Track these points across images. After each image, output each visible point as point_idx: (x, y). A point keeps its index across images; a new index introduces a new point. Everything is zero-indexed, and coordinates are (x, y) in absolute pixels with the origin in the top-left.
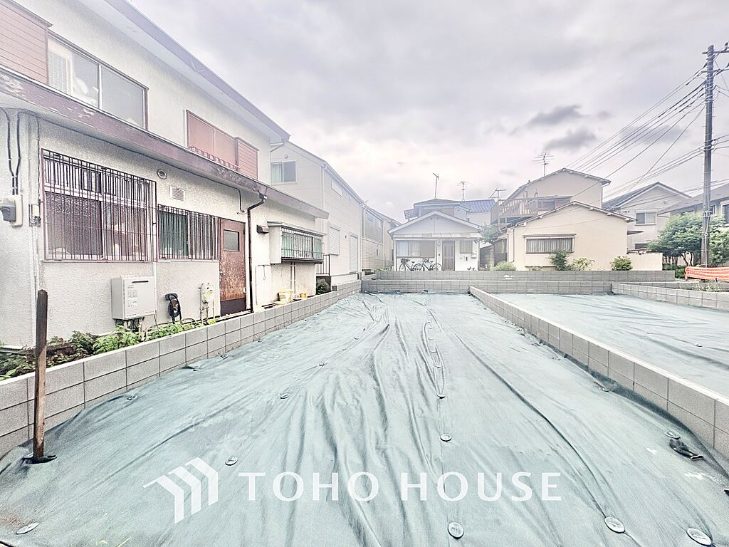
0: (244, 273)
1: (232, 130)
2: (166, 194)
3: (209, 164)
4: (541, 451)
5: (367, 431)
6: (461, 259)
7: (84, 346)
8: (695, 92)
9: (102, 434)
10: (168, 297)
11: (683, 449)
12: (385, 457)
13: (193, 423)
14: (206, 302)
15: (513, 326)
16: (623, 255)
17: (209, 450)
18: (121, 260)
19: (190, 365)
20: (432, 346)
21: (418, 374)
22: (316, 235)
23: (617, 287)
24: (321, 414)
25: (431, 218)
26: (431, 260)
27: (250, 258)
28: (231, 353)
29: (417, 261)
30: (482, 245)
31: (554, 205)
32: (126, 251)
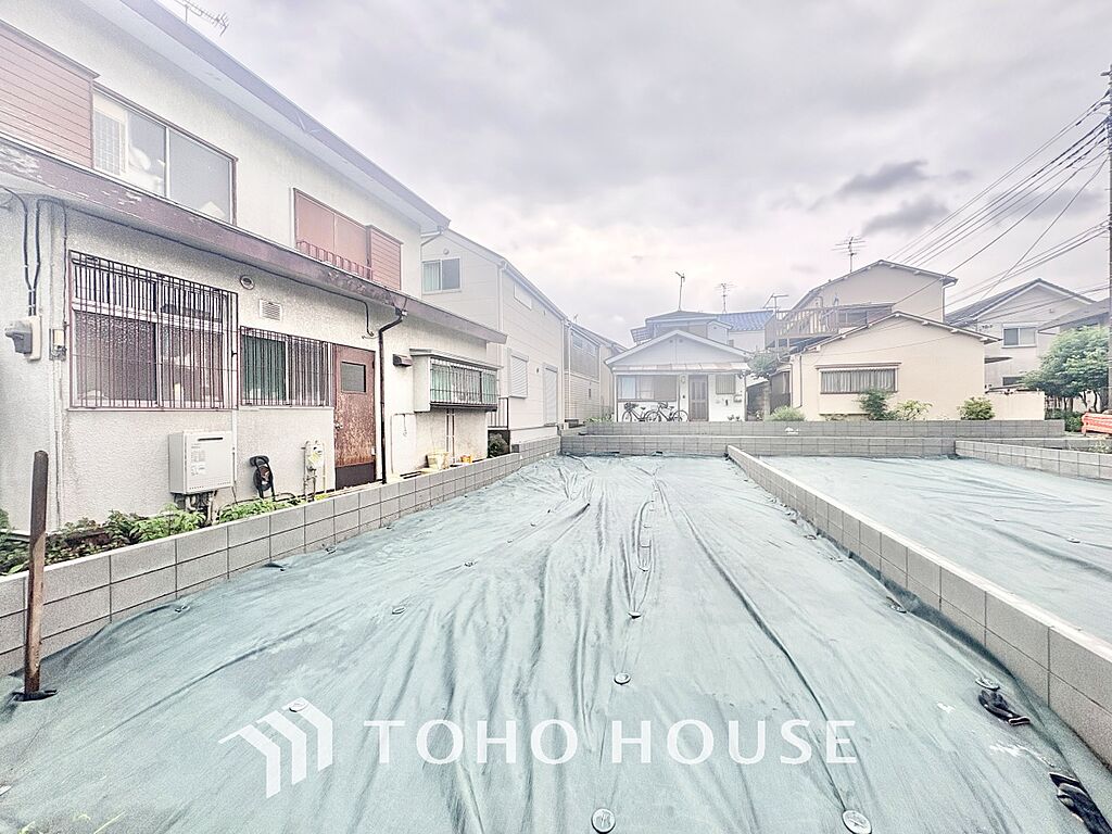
0: (372, 426)
1: (361, 215)
2: (253, 311)
3: (316, 266)
4: (763, 702)
5: (506, 666)
6: (718, 402)
7: (125, 531)
8: (1092, 136)
9: (129, 661)
10: (253, 462)
11: (999, 706)
12: (524, 705)
13: (257, 648)
14: (311, 470)
15: (782, 508)
16: (979, 394)
17: (271, 688)
18: (183, 408)
19: (276, 563)
20: (646, 537)
21: (610, 581)
22: (486, 368)
23: (964, 446)
24: (445, 639)
25: (670, 340)
26: (670, 404)
27: (382, 403)
28: (342, 545)
29: (649, 406)
30: (751, 381)
31: (866, 318)
32: (192, 394)
